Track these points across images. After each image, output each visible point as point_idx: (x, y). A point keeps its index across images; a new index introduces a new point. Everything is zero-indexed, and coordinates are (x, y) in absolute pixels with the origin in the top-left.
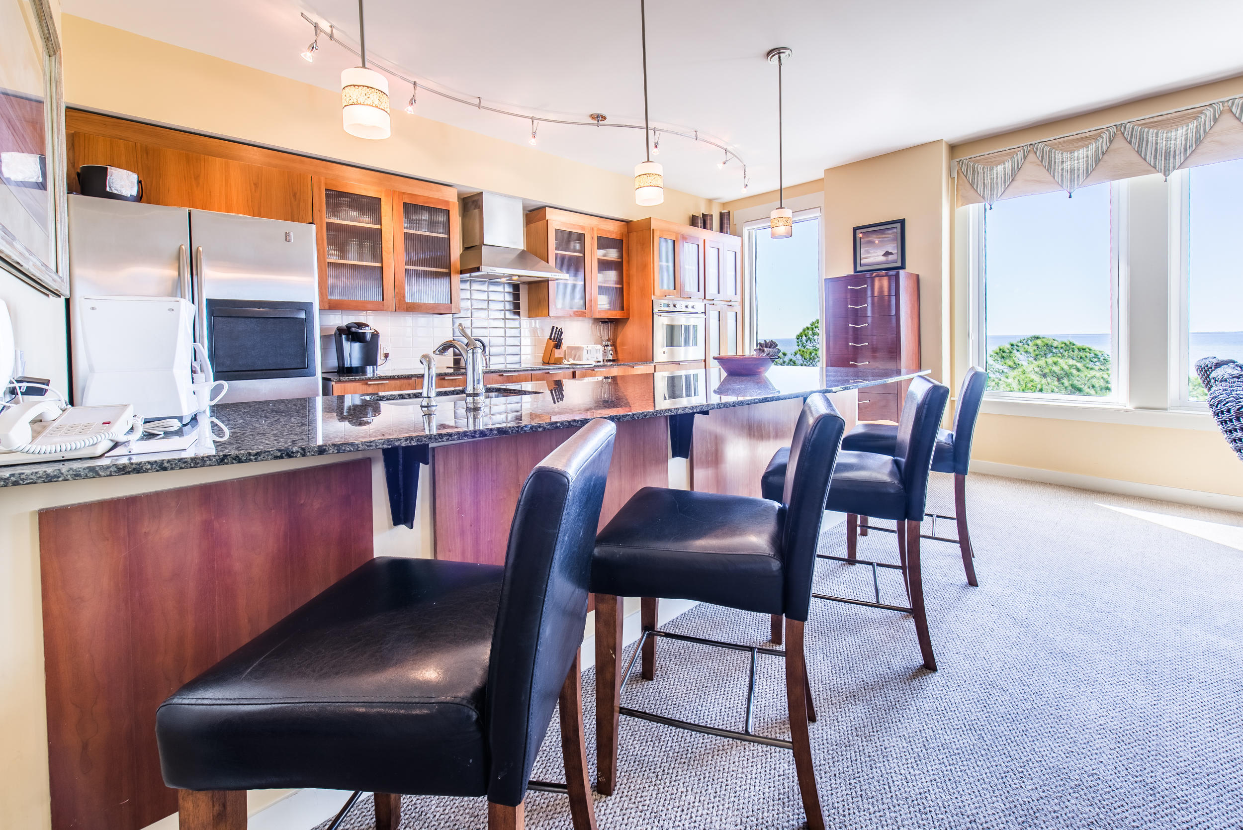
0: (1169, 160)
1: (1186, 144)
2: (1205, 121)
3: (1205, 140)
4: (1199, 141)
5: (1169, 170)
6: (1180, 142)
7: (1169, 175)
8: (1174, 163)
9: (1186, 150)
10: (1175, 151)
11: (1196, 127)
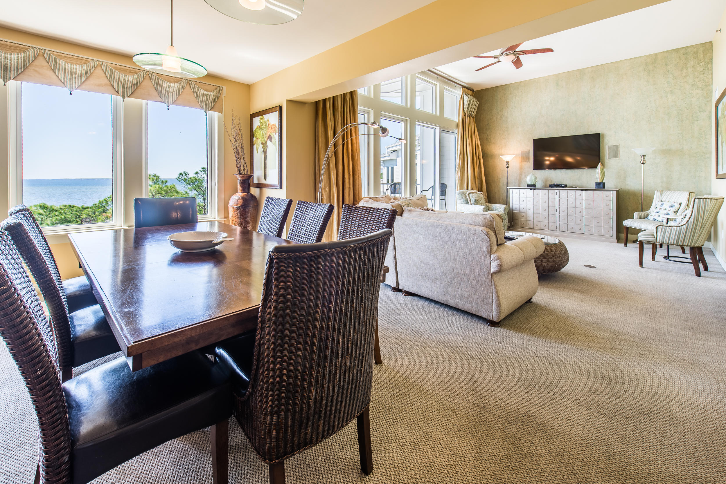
0: (7, 72)
1: (18, 65)
2: (29, 56)
3: (29, 68)
4: (26, 67)
5: (7, 79)
6: (14, 63)
7: (7, 82)
8: (10, 75)
9: (17, 69)
10: (11, 67)
11: (24, 57)
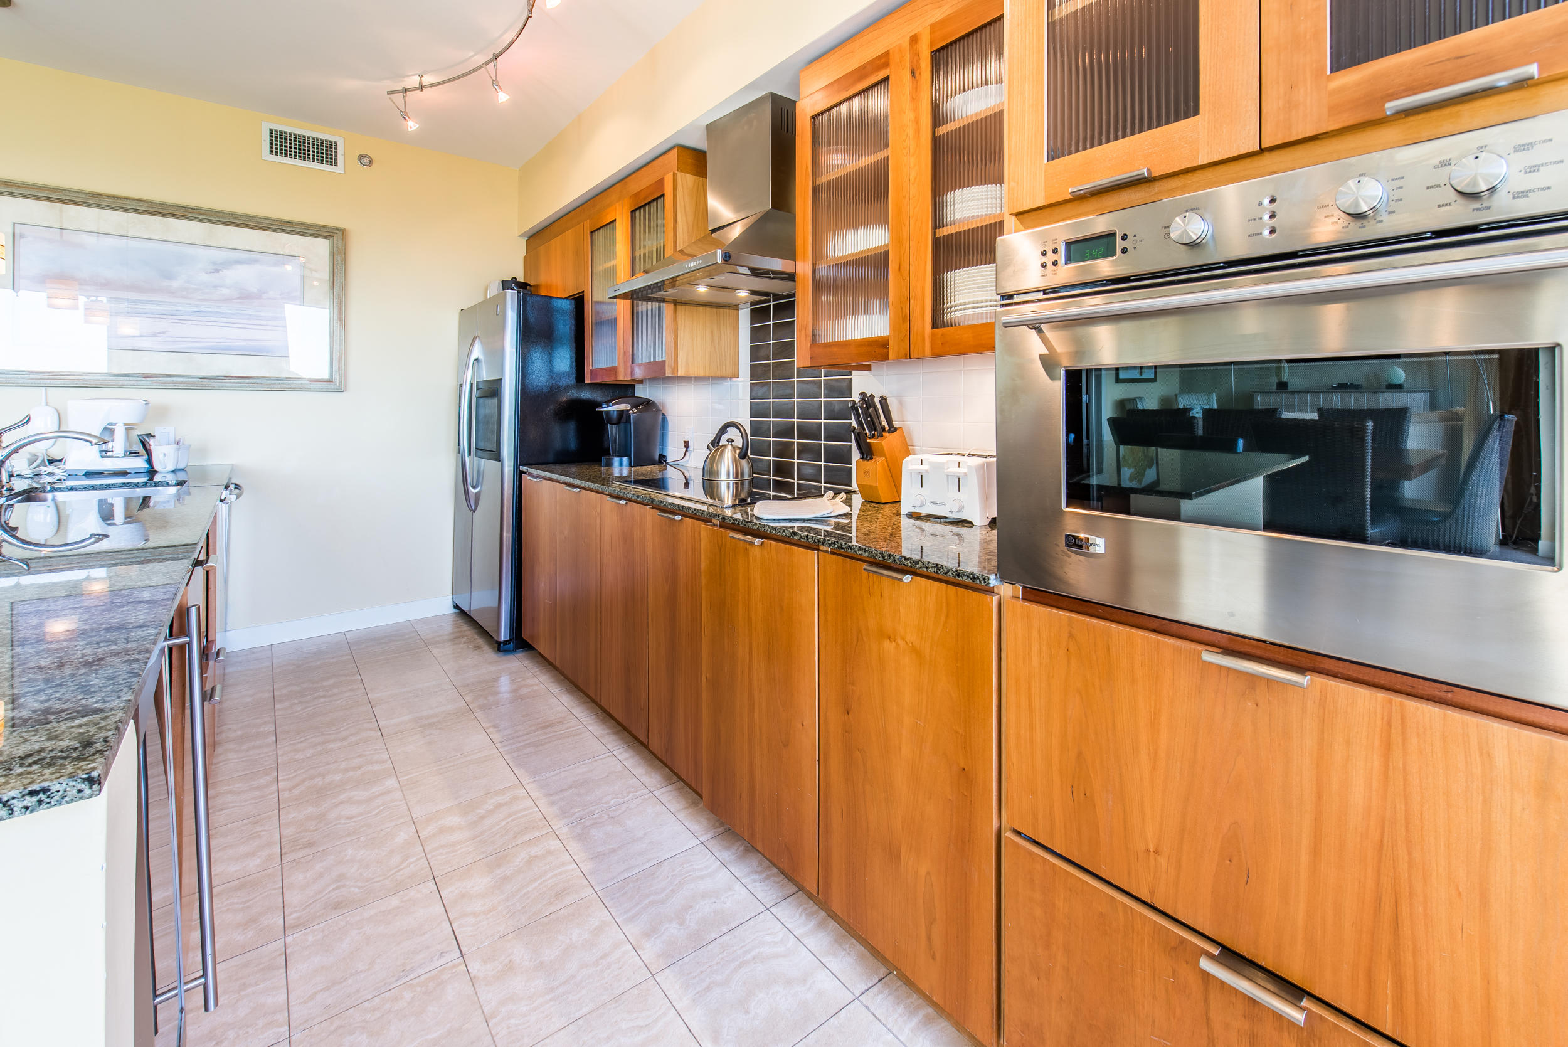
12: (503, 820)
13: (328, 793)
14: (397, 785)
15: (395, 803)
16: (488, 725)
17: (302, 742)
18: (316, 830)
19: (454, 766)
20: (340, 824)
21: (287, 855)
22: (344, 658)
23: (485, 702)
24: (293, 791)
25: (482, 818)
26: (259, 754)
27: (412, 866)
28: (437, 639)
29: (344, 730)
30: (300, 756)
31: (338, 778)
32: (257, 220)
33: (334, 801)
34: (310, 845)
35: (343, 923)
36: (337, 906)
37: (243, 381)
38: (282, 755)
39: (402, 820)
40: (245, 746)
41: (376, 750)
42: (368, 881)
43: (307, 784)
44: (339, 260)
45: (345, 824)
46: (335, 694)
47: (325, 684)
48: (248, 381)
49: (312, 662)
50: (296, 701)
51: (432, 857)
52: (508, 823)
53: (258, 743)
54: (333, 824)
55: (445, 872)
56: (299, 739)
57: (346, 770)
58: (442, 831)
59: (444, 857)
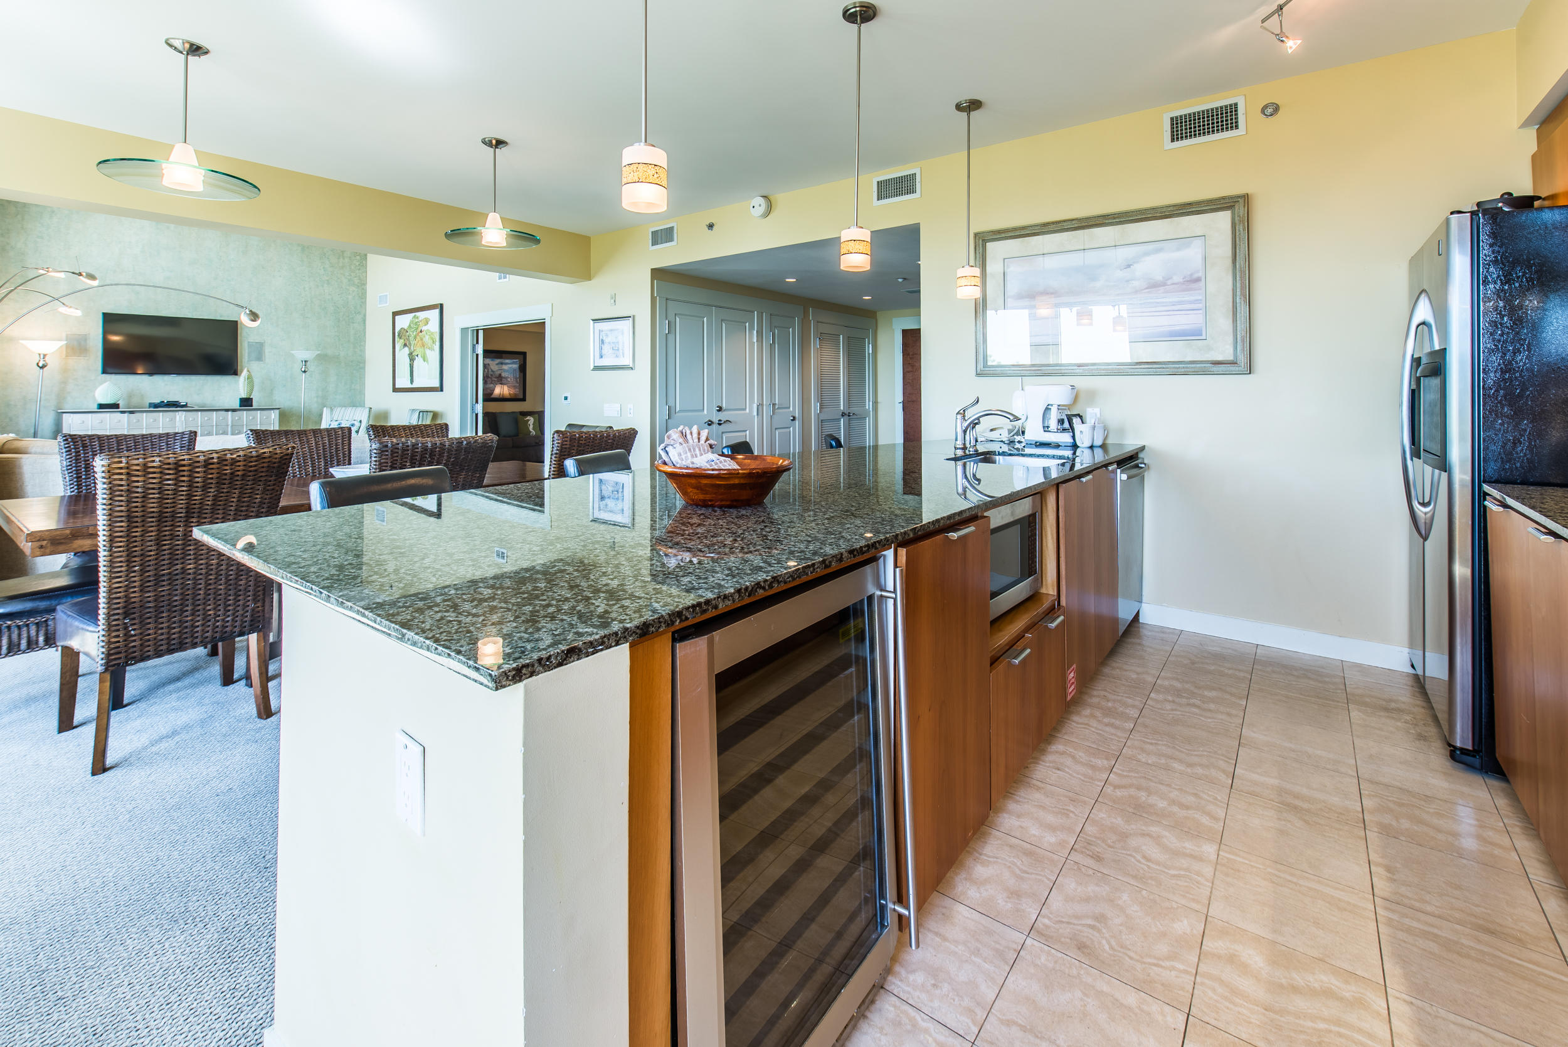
12: (1324, 1020)
13: (1144, 815)
14: (1213, 857)
15: (1199, 878)
16: (1380, 860)
17: (1151, 744)
18: (1111, 847)
19: (1296, 884)
20: (1134, 857)
21: (1076, 853)
22: (1242, 674)
23: (1394, 823)
24: (1117, 790)
25: (1295, 990)
26: (1112, 734)
27: (1173, 973)
28: (1367, 700)
29: (1196, 755)
30: (1143, 758)
31: (1161, 805)
32: (1159, 210)
33: (1144, 828)
34: (1098, 858)
35: (1074, 972)
36: (1082, 947)
37: (1151, 366)
38: (1129, 747)
39: (1194, 906)
40: (1106, 720)
41: (1216, 799)
42: (1122, 947)
43: (1132, 791)
44: (1241, 230)
45: (1139, 861)
46: (1210, 710)
47: (1206, 693)
48: (1155, 366)
49: (1207, 664)
50: (1170, 698)
51: (1202, 984)
52: (1331, 1031)
53: (1117, 723)
54: (1128, 853)
55: (1206, 1019)
56: (1152, 739)
57: (1173, 802)
58: (1232, 959)
59: (1215, 997)
